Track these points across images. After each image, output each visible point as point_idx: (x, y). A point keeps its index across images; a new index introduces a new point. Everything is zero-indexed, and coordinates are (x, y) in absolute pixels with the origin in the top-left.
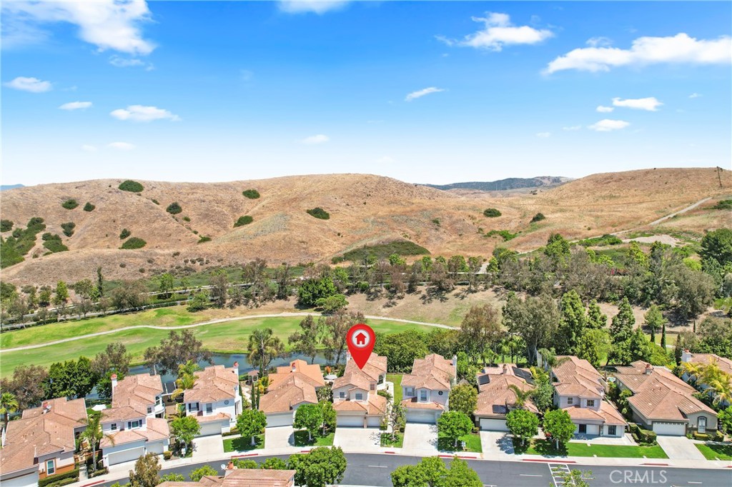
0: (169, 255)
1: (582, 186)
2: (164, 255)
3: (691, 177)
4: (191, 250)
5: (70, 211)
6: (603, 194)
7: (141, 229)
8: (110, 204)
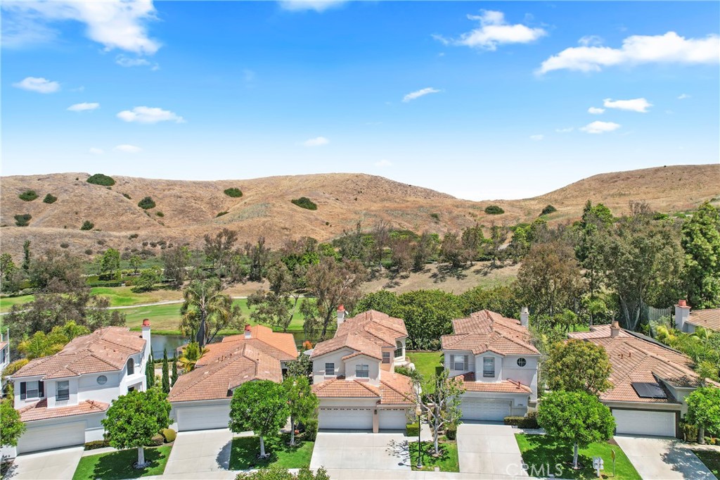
0: (126, 237)
1: (587, 186)
2: (119, 237)
3: (708, 173)
4: (153, 232)
5: (27, 202)
6: (611, 193)
7: (106, 222)
8: (75, 196)
